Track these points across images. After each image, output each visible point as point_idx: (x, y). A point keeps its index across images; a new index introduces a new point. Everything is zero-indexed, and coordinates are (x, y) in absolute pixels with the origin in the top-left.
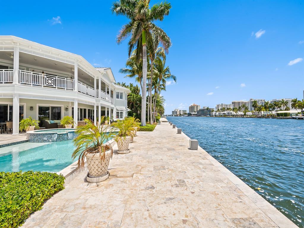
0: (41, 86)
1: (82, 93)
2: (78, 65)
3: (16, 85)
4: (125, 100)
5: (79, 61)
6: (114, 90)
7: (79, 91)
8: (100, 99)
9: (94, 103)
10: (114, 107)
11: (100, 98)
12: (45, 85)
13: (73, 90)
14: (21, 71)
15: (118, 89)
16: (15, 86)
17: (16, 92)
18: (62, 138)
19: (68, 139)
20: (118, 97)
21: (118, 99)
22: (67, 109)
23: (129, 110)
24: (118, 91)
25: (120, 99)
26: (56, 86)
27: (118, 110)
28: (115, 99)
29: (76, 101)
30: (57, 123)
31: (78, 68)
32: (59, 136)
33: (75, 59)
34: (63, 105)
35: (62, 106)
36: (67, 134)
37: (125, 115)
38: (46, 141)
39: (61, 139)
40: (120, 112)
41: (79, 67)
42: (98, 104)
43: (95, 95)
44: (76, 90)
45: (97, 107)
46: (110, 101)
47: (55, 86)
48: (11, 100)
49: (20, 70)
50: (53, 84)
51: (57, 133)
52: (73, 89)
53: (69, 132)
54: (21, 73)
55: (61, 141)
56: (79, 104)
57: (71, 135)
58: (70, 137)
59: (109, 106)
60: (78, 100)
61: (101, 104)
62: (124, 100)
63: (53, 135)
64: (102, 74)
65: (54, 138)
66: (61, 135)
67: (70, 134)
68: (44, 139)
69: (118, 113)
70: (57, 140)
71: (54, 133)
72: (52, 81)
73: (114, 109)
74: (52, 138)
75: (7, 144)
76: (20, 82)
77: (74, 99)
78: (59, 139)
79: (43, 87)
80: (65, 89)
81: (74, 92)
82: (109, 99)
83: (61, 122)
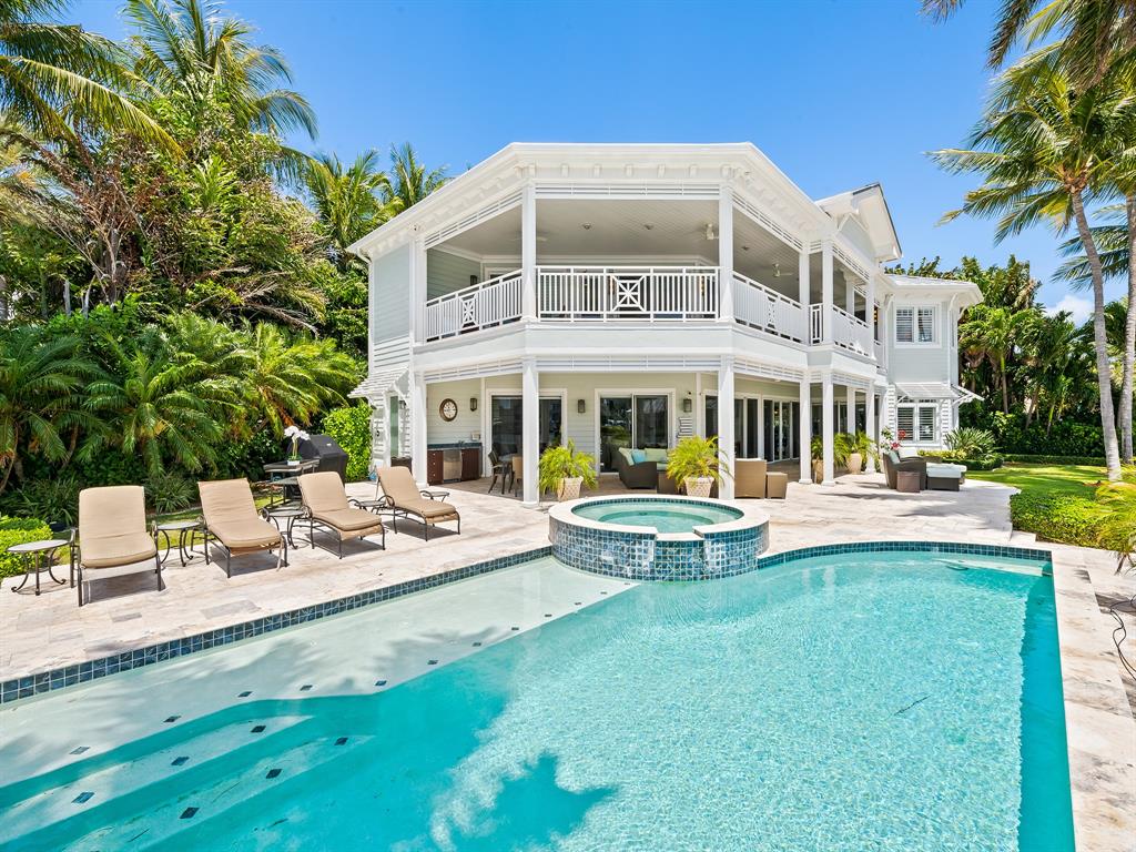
0: (598, 316)
1: (751, 325)
2: (737, 199)
3: (529, 323)
4: (945, 346)
5: (737, 176)
6: (886, 303)
7: (738, 321)
8: (830, 348)
9: (800, 373)
10: (886, 384)
11: (827, 345)
12: (612, 312)
13: (713, 316)
14: (542, 271)
15: (907, 292)
16: (527, 327)
17: (529, 351)
18: (677, 567)
19: (704, 576)
20: (905, 335)
21: (905, 345)
22: (686, 404)
23: (970, 396)
24: (904, 304)
25: (917, 345)
26: (648, 309)
27: (906, 400)
28: (891, 346)
29: (729, 369)
30: (654, 464)
31: (734, 209)
32: (664, 552)
33: (721, 169)
34: (673, 390)
35: (671, 394)
36: (701, 543)
37: (947, 421)
38: (611, 567)
39: (674, 570)
40: (917, 411)
41: (739, 208)
42: (819, 374)
43: (803, 330)
44: (726, 314)
45: (816, 390)
46: (873, 357)
47: (644, 311)
48: (518, 380)
49: (539, 267)
50: (638, 304)
51: (652, 537)
52: (716, 313)
53: (707, 536)
54: (542, 277)
55: (671, 580)
56: (740, 381)
57: (721, 552)
58: (715, 560)
59: (867, 381)
60: (737, 363)
61: (835, 374)
62: (940, 346)
63: (637, 546)
64: (839, 220)
65: (640, 557)
66: (673, 550)
67: (715, 546)
68: (603, 557)
69: (905, 414)
70: (657, 575)
71: (641, 536)
72: (635, 290)
73: (886, 396)
74: (634, 557)
75: (482, 564)
76: (540, 312)
77: (717, 360)
78: (664, 566)
79: (605, 319)
80: (681, 316)
81: (720, 324)
82: (866, 349)
83: (670, 459)
